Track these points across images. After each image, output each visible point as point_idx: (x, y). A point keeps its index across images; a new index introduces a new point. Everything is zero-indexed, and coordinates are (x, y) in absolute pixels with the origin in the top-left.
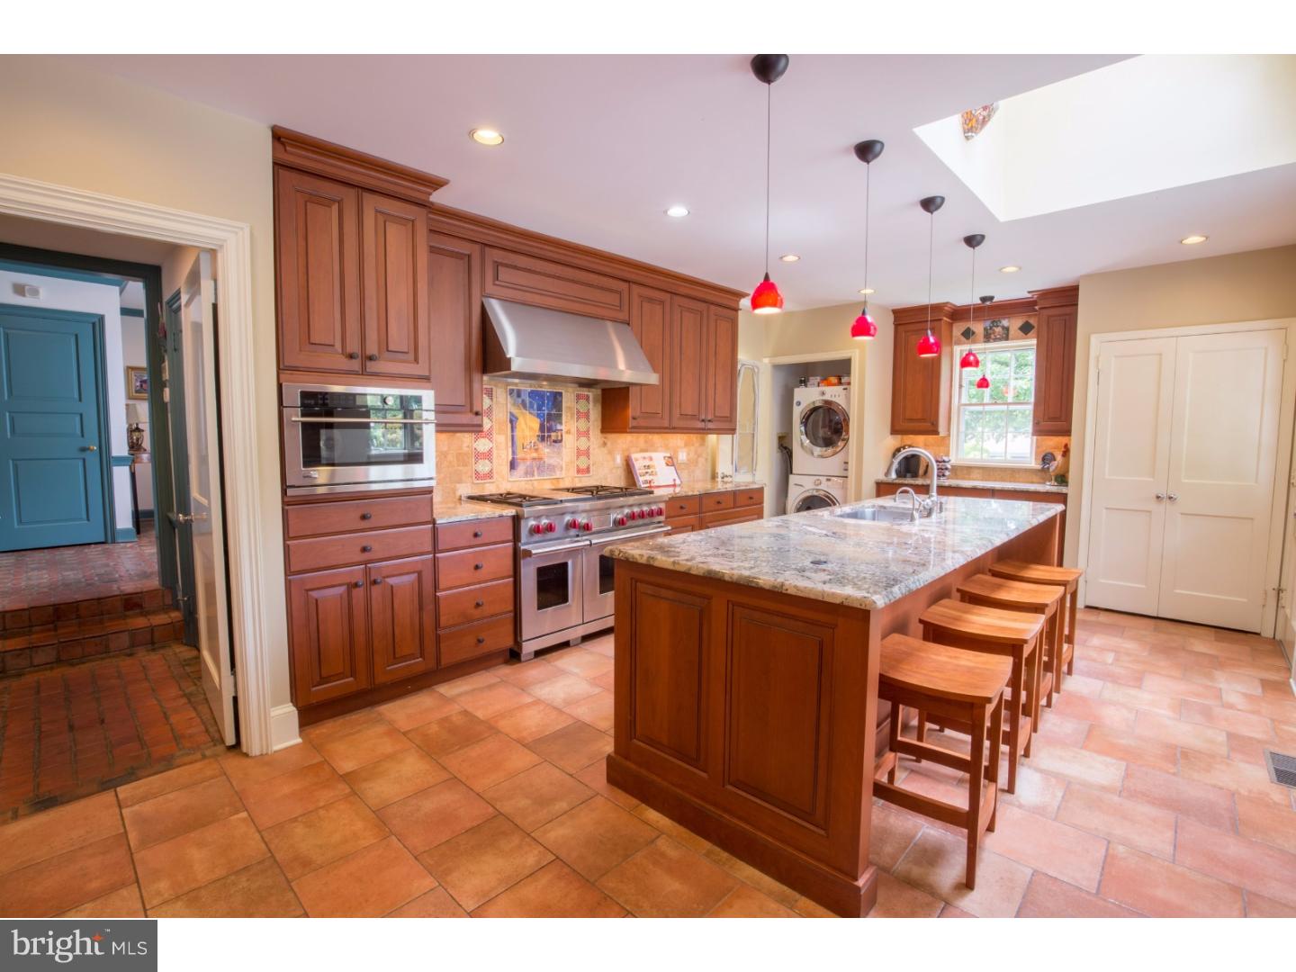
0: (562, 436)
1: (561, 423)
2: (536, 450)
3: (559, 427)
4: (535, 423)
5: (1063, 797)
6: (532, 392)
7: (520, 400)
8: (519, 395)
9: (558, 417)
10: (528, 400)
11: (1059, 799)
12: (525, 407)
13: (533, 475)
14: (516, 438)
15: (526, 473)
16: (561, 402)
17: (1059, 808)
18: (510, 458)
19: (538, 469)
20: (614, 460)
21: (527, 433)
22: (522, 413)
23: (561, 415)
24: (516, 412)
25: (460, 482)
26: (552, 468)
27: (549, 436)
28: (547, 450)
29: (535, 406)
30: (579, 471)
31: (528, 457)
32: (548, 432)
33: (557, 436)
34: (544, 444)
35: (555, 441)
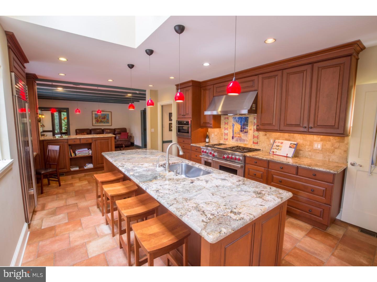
0: (248, 131)
1: (248, 127)
2: (239, 134)
3: (247, 128)
4: (239, 126)
5: (97, 232)
6: (239, 117)
7: (235, 120)
8: (235, 119)
9: (247, 125)
10: (237, 120)
11: (97, 231)
12: (237, 122)
13: (238, 141)
14: (234, 131)
15: (236, 141)
16: (248, 120)
17: (96, 229)
18: (232, 136)
19: (239, 140)
20: (270, 141)
21: (237, 129)
22: (236, 123)
23: (248, 124)
24: (234, 123)
25: (221, 140)
26: (244, 140)
27: (244, 131)
28: (242, 135)
29: (240, 121)
30: (254, 143)
31: (237, 136)
32: (243, 129)
33: (246, 131)
34: (242, 133)
35: (245, 132)
